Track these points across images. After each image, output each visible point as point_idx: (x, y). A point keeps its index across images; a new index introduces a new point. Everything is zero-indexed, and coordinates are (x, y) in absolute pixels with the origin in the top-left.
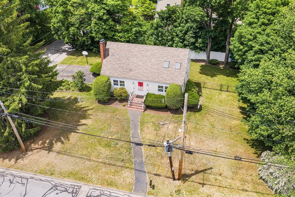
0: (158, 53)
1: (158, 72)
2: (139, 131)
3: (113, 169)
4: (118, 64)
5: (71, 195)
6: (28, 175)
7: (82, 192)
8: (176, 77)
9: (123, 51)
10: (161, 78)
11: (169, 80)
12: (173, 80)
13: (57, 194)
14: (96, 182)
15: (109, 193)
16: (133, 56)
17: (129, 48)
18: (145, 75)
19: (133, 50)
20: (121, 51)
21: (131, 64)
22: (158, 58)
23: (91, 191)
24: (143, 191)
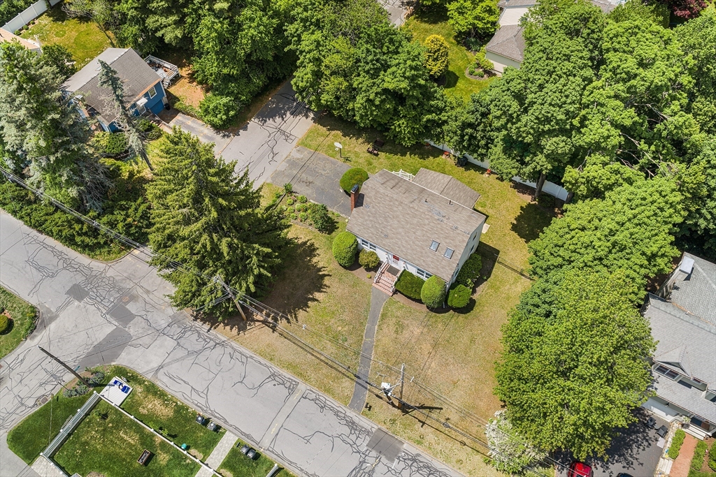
0: (428, 224)
1: (422, 253)
2: (376, 327)
3: (334, 373)
4: (371, 221)
5: (287, 390)
6: (248, 353)
7: (299, 390)
8: (443, 268)
9: (381, 205)
10: (424, 261)
11: (433, 268)
12: (438, 269)
13: (275, 385)
14: (313, 382)
15: (324, 400)
16: (393, 217)
17: (391, 203)
18: (404, 249)
19: (395, 209)
20: (379, 203)
21: (389, 228)
22: (426, 232)
23: (307, 391)
24: (358, 409)
